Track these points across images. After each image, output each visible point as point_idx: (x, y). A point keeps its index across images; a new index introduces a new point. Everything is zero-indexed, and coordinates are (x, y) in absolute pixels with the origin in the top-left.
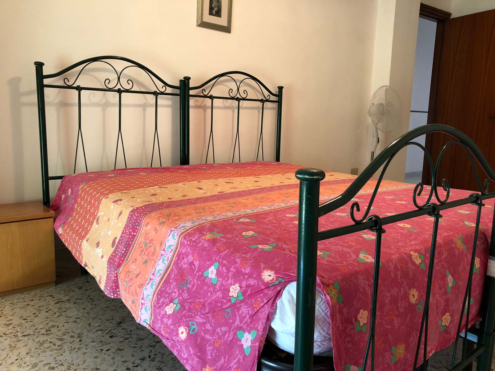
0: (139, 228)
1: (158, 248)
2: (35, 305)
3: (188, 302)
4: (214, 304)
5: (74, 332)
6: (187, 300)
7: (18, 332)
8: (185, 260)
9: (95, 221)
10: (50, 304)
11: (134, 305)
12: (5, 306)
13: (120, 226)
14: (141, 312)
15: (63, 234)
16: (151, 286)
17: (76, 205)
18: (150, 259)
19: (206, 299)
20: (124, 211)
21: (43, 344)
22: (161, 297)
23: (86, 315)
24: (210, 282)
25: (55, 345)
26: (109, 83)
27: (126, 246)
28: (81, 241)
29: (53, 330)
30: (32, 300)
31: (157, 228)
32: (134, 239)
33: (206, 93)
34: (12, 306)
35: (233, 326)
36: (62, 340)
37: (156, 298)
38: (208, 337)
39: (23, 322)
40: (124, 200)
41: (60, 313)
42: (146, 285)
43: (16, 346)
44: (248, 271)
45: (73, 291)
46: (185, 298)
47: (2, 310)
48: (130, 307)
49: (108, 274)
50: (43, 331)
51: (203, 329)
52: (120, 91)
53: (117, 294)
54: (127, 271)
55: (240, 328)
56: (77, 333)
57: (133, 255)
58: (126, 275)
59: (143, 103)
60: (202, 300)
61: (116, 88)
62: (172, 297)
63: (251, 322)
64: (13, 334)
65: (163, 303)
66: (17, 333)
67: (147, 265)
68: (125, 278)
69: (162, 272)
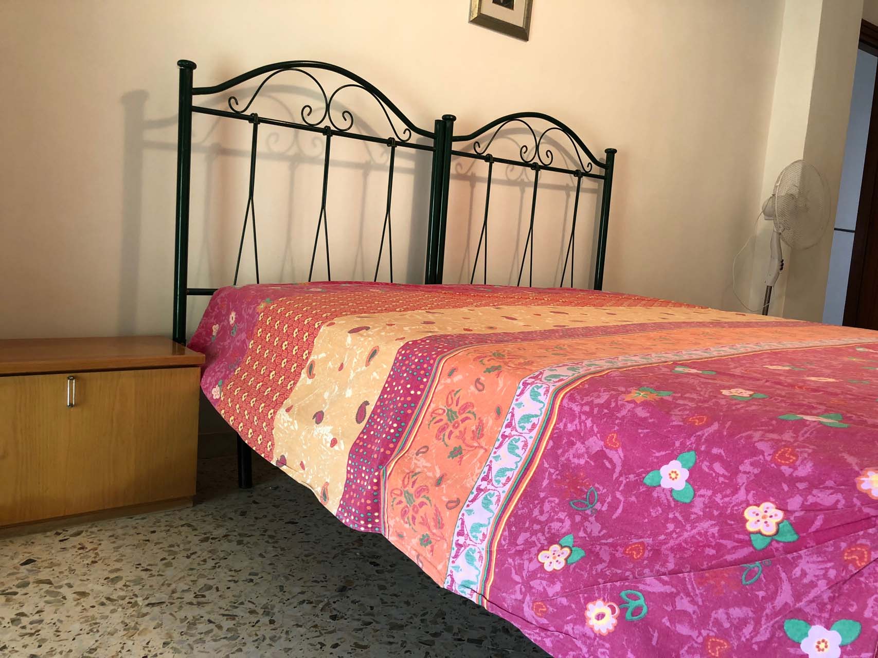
0: (427, 381)
1: (490, 421)
2: (160, 541)
3: (605, 544)
4: (693, 549)
5: (253, 603)
6: (599, 538)
7: (136, 596)
8: (579, 447)
9: (304, 371)
10: (190, 542)
11: (429, 547)
12: (99, 540)
13: (374, 379)
14: (454, 565)
15: (222, 399)
16: (486, 505)
17: (252, 342)
18: (468, 446)
19: (662, 537)
20: (383, 348)
21: (195, 624)
22: (521, 530)
23: (269, 569)
24: (671, 499)
25: (220, 627)
26: (308, 115)
27: (398, 419)
28: (272, 411)
29: (211, 595)
30: (154, 532)
31: (483, 378)
32: (416, 403)
33: (479, 150)
34: (114, 542)
35: (769, 606)
36: (233, 617)
37: (506, 533)
38: (683, 629)
39: (144, 575)
40: (374, 327)
41: (215, 562)
42: (467, 503)
43: (138, 626)
44: (805, 470)
45: (231, 519)
46: (595, 533)
47: (96, 549)
48: (414, 553)
49: (348, 479)
50: (189, 597)
51: (669, 609)
52: (328, 132)
53: (373, 522)
54: (407, 471)
55: (797, 614)
56: (261, 606)
57: (418, 438)
58: (406, 480)
59: (364, 162)
60: (649, 541)
61: (322, 126)
62: (553, 531)
63: (832, 599)
64: (127, 600)
65: (529, 544)
66: (135, 599)
67: (461, 458)
68: (405, 487)
69: (514, 475)
